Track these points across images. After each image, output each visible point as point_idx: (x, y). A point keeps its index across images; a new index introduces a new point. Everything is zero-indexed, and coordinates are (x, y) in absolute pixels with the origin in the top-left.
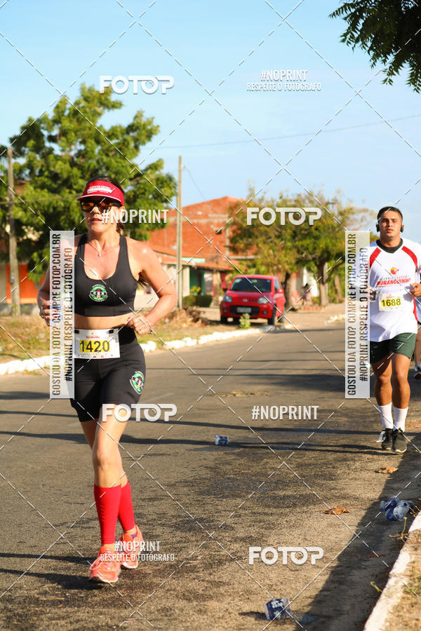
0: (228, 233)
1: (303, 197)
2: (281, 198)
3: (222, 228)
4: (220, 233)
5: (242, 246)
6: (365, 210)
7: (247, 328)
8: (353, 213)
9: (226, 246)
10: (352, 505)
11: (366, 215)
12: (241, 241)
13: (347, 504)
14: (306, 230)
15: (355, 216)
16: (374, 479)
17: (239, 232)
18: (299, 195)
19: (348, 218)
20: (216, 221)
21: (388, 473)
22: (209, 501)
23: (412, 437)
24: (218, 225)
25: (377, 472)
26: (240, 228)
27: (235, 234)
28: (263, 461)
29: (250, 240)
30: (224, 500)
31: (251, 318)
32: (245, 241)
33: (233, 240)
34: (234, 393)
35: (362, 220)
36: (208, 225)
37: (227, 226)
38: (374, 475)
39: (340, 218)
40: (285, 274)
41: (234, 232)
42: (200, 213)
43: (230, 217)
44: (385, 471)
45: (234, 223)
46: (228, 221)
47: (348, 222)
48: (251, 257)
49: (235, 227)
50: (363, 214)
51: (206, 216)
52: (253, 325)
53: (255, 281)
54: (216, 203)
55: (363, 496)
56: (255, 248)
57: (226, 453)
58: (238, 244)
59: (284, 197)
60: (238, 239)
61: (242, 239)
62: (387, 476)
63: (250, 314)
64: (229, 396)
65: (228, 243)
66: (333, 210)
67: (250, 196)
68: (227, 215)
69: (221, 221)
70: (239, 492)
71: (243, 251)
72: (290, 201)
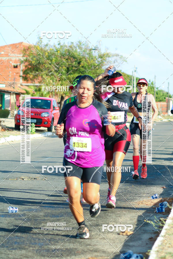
0: (22, 67)
1: (75, 44)
2: (59, 44)
3: (18, 64)
4: (16, 67)
5: (31, 77)
6: (117, 55)
7: (33, 133)
8: (109, 57)
9: (20, 76)
10: (101, 256)
11: (118, 58)
12: (30, 73)
13: (97, 256)
14: (76, 67)
15: (110, 59)
16: (117, 239)
17: (30, 67)
18: (72, 43)
19: (105, 60)
20: (14, 59)
21: (127, 235)
22: (3, 251)
23: (143, 211)
24: (15, 62)
25: (119, 234)
26: (30, 64)
27: (27, 68)
28: (41, 225)
29: (37, 73)
30: (14, 251)
31: (36, 127)
32: (33, 73)
33: (25, 72)
34: (23, 177)
35: (114, 62)
36: (8, 61)
37: (22, 62)
38: (117, 236)
39: (100, 60)
40: (60, 97)
41: (26, 66)
42: (3, 53)
43: (23, 56)
44: (124, 234)
45: (26, 61)
46: (22, 59)
47: (105, 63)
48: (38, 84)
49: (27, 64)
50: (115, 57)
51: (7, 55)
52: (37, 131)
53: (40, 101)
54: (14, 46)
55: (109, 250)
56: (40, 78)
57: (16, 219)
58: (28, 75)
59: (62, 44)
60: (29, 71)
61: (31, 72)
62: (125, 237)
63: (35, 123)
64: (20, 179)
65: (21, 74)
66: (95, 54)
67: (39, 42)
68: (22, 55)
69: (17, 59)
70: (24, 246)
71: (32, 80)
72: (66, 46)
